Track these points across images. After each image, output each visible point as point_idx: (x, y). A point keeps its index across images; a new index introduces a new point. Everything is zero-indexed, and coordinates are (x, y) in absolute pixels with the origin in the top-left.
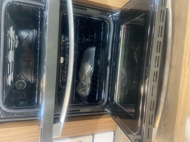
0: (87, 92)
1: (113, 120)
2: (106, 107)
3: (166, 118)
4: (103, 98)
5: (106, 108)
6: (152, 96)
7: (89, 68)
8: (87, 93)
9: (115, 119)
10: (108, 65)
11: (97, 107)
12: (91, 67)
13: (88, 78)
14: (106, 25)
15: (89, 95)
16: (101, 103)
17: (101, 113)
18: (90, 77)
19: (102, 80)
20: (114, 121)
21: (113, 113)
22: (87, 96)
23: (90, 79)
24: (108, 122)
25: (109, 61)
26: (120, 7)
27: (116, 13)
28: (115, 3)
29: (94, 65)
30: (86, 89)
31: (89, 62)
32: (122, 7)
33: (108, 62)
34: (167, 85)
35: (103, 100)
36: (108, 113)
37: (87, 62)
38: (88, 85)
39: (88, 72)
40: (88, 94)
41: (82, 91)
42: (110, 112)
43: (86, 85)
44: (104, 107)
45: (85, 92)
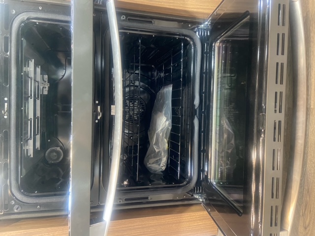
0: (161, 165)
1: (209, 215)
2: (197, 191)
3: (306, 212)
4: (189, 174)
5: (197, 194)
6: (273, 169)
7: (163, 123)
8: (162, 167)
9: (212, 213)
10: (196, 114)
11: (180, 191)
12: (167, 120)
13: (162, 140)
14: (188, 46)
15: (166, 169)
16: (187, 184)
17: (186, 202)
18: (166, 138)
19: (187, 142)
20: (210, 217)
21: (208, 202)
22: (162, 172)
23: (166, 141)
24: (200, 220)
25: (196, 108)
26: (211, 12)
27: (204, 23)
28: (201, 6)
29: (172, 117)
30: (160, 160)
31: (164, 112)
32: (213, 12)
33: (196, 111)
34: (303, 147)
35: (191, 179)
36: (199, 202)
37: (161, 111)
38: (164, 151)
39: (162, 129)
40: (164, 168)
41: (153, 163)
42: (203, 201)
43: (159, 152)
44: (193, 191)
45: (159, 165)
